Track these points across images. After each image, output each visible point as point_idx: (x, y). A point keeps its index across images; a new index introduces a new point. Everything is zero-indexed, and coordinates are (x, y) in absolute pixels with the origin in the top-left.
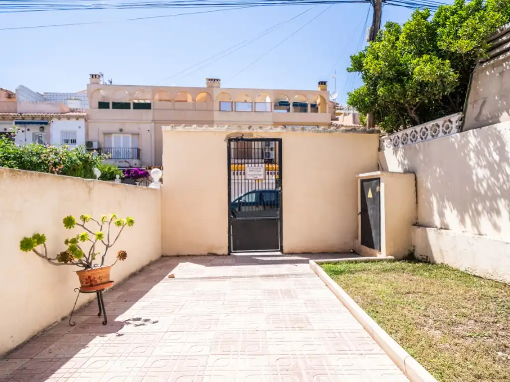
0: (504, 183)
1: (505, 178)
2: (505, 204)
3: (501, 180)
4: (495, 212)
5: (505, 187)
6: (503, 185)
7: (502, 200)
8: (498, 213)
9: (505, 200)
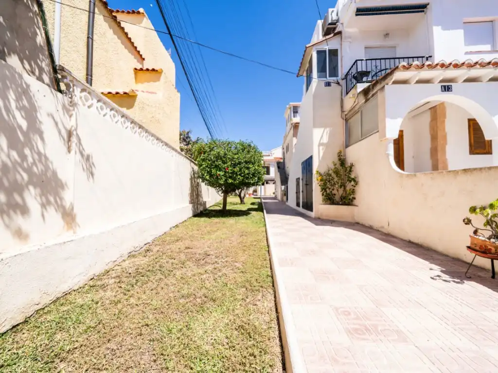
0: (34, 163)
1: (36, 157)
2: (36, 194)
3: (30, 160)
4: (19, 212)
5: (35, 169)
6: (32, 166)
7: (31, 188)
8: (24, 210)
9: (35, 188)
